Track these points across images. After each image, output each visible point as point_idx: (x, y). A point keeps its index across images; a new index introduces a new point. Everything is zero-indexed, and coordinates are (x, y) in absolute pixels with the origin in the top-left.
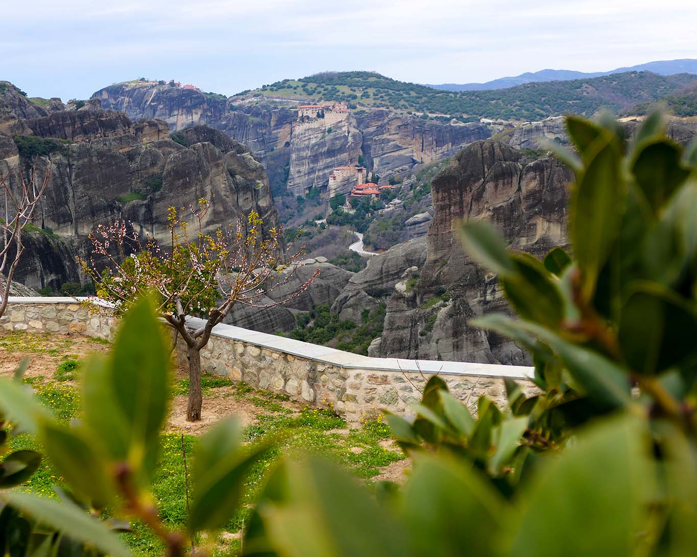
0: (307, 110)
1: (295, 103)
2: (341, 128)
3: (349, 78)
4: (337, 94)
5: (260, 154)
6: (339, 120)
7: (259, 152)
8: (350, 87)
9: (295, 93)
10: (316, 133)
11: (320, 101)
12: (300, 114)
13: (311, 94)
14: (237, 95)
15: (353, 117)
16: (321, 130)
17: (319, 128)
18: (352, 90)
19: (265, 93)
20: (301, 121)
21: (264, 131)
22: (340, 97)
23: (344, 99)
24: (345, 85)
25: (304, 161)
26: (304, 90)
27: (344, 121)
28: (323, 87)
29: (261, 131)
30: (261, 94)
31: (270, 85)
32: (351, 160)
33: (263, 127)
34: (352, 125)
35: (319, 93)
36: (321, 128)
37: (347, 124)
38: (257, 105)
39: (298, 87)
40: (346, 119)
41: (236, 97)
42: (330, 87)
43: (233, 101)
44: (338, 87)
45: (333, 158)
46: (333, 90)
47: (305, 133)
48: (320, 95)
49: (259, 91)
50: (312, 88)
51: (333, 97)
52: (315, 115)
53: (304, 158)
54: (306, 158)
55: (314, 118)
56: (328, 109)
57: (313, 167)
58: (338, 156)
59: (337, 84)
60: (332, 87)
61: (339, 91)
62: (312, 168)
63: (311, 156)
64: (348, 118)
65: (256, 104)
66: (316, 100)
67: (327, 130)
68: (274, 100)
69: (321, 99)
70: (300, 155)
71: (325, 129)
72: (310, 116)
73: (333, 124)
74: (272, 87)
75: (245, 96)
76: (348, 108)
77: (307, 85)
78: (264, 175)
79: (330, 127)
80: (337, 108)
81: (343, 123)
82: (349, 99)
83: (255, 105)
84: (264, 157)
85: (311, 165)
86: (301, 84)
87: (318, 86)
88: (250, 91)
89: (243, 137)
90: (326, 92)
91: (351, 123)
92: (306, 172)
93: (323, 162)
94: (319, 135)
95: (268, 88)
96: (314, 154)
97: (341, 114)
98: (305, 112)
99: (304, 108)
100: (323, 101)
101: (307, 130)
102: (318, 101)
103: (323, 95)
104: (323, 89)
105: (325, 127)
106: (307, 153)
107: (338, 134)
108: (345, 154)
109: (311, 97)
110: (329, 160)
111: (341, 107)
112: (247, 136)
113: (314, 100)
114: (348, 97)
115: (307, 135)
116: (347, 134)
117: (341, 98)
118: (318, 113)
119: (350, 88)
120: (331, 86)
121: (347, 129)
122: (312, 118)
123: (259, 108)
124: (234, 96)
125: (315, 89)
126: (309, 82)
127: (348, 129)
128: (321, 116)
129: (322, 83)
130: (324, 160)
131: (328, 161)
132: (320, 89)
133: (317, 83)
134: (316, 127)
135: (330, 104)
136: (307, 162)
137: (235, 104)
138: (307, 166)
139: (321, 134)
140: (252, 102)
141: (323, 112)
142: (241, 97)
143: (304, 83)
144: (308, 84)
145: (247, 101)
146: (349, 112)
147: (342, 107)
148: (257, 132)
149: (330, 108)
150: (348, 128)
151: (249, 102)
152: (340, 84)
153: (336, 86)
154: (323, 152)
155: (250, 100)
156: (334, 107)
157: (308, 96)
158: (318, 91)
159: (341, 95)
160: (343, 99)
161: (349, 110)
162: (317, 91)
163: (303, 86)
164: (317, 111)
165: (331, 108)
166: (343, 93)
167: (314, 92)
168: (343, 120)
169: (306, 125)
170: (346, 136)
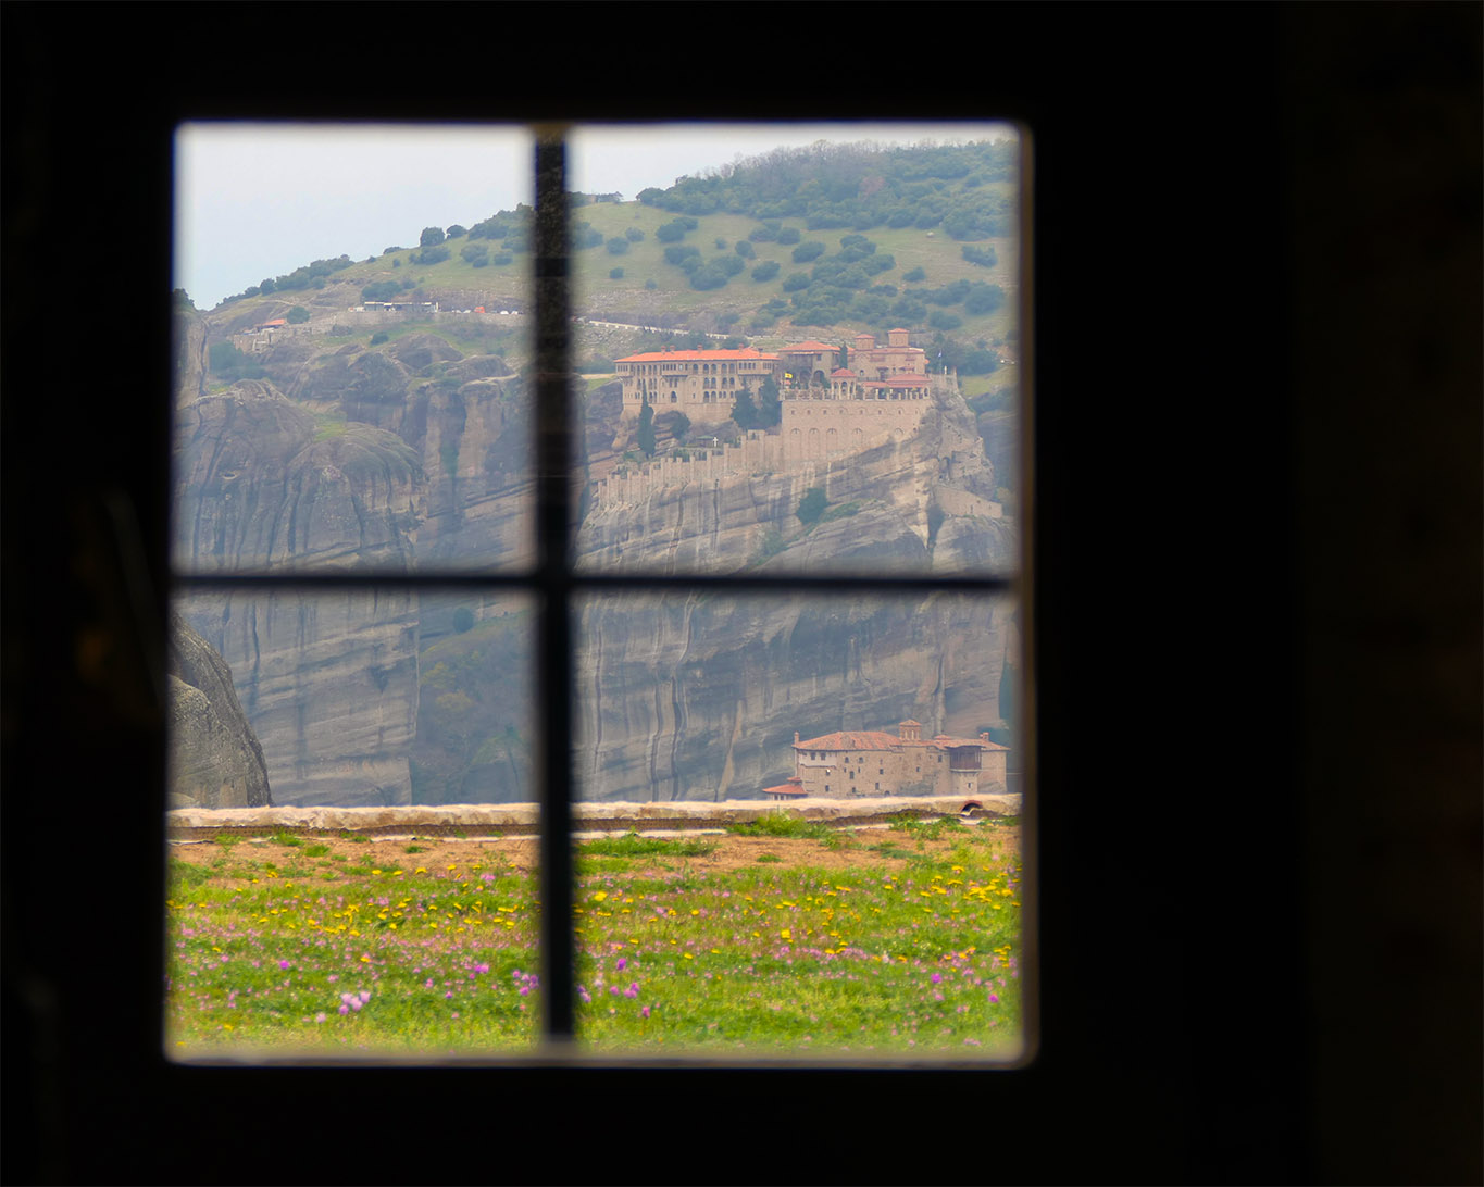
0: (673, 380)
1: (617, 334)
2: (882, 488)
3: (955, 187)
4: (878, 281)
5: (377, 648)
6: (875, 442)
7: (371, 634)
8: (958, 235)
9: (616, 275)
10: (733, 517)
11: (769, 324)
12: (631, 405)
13: (717, 284)
14: (267, 287)
15: (962, 421)
16: (757, 503)
17: (745, 488)
18: (969, 256)
19: (435, 278)
20: (634, 448)
21: (403, 505)
22: (893, 302)
23: (918, 315)
24: (926, 224)
25: (650, 694)
26: (673, 259)
27: (906, 445)
28: (788, 238)
29: (382, 507)
30: (408, 285)
31: (468, 226)
32: (949, 694)
33: (395, 481)
34: (957, 473)
35: (765, 275)
36: (757, 493)
37: (920, 467)
38: (381, 349)
39: (636, 237)
40: (920, 435)
41: (260, 300)
42: (832, 241)
43: (240, 324)
44: (886, 241)
45: (833, 683)
46: (851, 259)
47: (657, 523)
48: (770, 291)
49: (396, 264)
50: (720, 245)
51: (847, 298)
52: (719, 412)
53: (650, 677)
54: (665, 678)
55: (718, 431)
56: (805, 373)
57: (707, 736)
58: (868, 669)
59: (881, 221)
60: (845, 242)
61: (887, 265)
62: (701, 742)
63: (689, 665)
64: (930, 430)
65: (376, 341)
66: (745, 321)
67: (793, 506)
68: (488, 318)
69: (776, 309)
70: (628, 658)
71: (785, 499)
72: (695, 414)
73: (837, 467)
74: (480, 242)
75: (313, 294)
76: (933, 368)
77: (692, 227)
78: (216, 760)
79: (812, 483)
80: (865, 365)
81: (897, 462)
82: (950, 311)
83: (365, 349)
84: (399, 667)
85: (695, 724)
86: (655, 220)
87: (758, 237)
88: (343, 263)
89: (272, 538)
90: (807, 269)
91: (951, 461)
92: (662, 764)
93: (767, 702)
94: (747, 533)
95: (455, 247)
96: (710, 653)
97: (889, 403)
98: (663, 391)
99: (653, 366)
100: (784, 323)
101: (673, 500)
102: (757, 328)
103: (790, 287)
104: (789, 250)
105: (786, 482)
106: (668, 649)
107: (865, 531)
108: (909, 656)
109: (717, 302)
110: (805, 692)
111: (888, 363)
112: (299, 534)
113: (726, 322)
114: (944, 302)
115: (670, 531)
116: (923, 531)
117: (901, 309)
118: (743, 397)
119: (958, 246)
120: (845, 233)
121: (923, 500)
122: (703, 427)
123: (389, 368)
124: (251, 293)
125: (743, 249)
126: (705, 212)
127: (933, 498)
128: (758, 413)
129: (788, 213)
130: (778, 694)
131: (803, 699)
132: (766, 254)
133: (752, 215)
134: (728, 481)
135: (817, 342)
136: (667, 701)
137: (256, 342)
138: (669, 729)
139: (760, 530)
140: (349, 331)
141: (770, 389)
142: (292, 300)
143: (676, 215)
144: (702, 221)
145: (323, 324)
146: (936, 395)
147: (895, 362)
148: (359, 511)
149: (818, 366)
150: (931, 490)
151: (337, 331)
152: (899, 224)
153: (871, 236)
154: (766, 639)
155: (340, 318)
156: (842, 358)
157: (699, 294)
158: (759, 262)
159: (902, 287)
160: (907, 314)
161: (942, 381)
162: (751, 265)
163: (666, 235)
164: (738, 386)
165: (823, 366)
166: (916, 276)
167: (735, 269)
168: (899, 439)
169: (667, 474)
170: (917, 540)
